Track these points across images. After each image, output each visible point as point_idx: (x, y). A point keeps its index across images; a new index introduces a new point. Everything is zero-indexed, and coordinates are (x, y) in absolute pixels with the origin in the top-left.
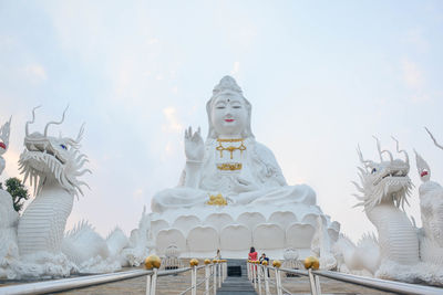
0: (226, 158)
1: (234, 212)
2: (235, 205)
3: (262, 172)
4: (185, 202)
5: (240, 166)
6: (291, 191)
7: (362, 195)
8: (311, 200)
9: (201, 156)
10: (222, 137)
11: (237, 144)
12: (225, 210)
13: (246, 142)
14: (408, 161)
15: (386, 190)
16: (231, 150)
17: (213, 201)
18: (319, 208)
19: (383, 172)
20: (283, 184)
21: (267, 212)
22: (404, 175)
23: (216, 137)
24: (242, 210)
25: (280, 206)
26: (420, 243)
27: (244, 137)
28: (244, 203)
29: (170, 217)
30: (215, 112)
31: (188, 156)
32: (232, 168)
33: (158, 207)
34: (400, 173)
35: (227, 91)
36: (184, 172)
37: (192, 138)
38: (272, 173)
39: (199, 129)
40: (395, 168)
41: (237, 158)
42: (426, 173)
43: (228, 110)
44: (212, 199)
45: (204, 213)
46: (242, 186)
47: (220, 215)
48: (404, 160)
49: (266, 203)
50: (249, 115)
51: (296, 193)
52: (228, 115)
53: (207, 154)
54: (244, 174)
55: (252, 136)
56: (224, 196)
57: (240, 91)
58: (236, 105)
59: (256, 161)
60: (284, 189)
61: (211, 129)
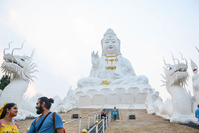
0: (110, 64)
1: (112, 88)
2: (113, 85)
3: (125, 70)
4: (92, 83)
5: (115, 67)
6: (138, 78)
7: (165, 80)
8: (146, 82)
9: (98, 63)
10: (108, 55)
11: (114, 58)
12: (108, 87)
13: (118, 57)
14: (187, 64)
15: (176, 78)
16: (112, 60)
17: (104, 83)
18: (149, 85)
19: (175, 69)
20: (134, 75)
21: (127, 87)
22: (185, 71)
23: (105, 55)
24: (116, 86)
25: (133, 85)
26: (192, 104)
27: (117, 55)
28: (117, 83)
29: (85, 90)
30: (105, 45)
31: (93, 63)
32: (112, 68)
33: (80, 86)
34: (183, 70)
35: (109, 35)
36: (91, 71)
37: (95, 56)
38: (129, 70)
39: (98, 52)
40: (181, 67)
41: (114, 64)
42: (196, 70)
43: (110, 43)
44: (103, 82)
45: (99, 88)
46: (116, 76)
47: (106, 89)
48: (185, 63)
49: (126, 84)
50: (119, 45)
51: (140, 79)
52: (111, 45)
53: (101, 63)
54: (117, 71)
55: (121, 54)
56: (108, 80)
57: (115, 35)
58: (113, 41)
59: (123, 65)
60: (135, 77)
61: (103, 52)
